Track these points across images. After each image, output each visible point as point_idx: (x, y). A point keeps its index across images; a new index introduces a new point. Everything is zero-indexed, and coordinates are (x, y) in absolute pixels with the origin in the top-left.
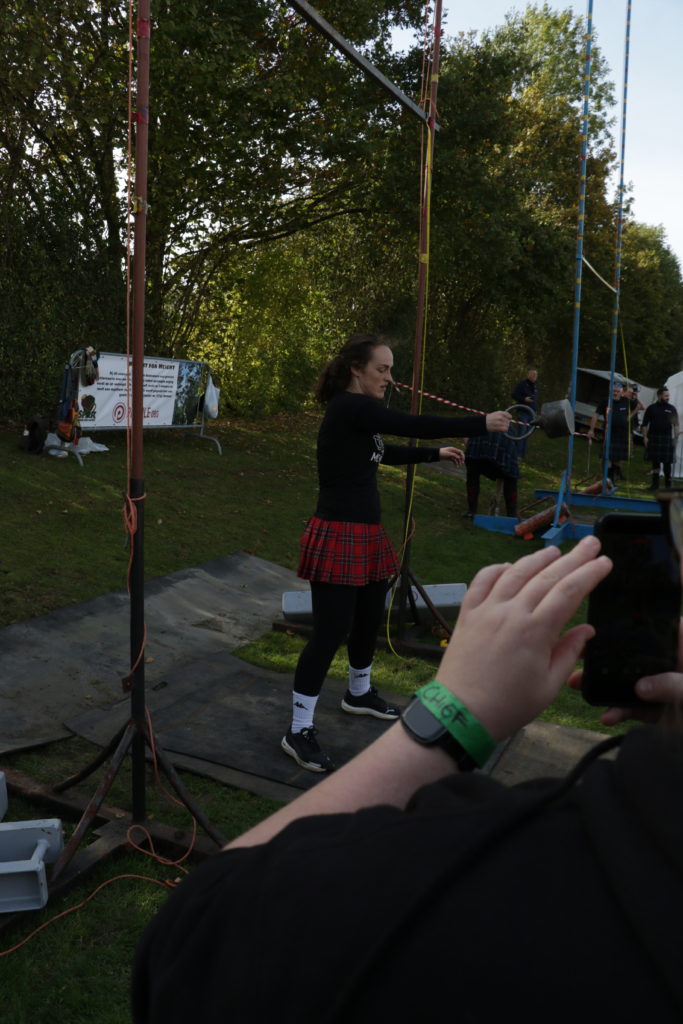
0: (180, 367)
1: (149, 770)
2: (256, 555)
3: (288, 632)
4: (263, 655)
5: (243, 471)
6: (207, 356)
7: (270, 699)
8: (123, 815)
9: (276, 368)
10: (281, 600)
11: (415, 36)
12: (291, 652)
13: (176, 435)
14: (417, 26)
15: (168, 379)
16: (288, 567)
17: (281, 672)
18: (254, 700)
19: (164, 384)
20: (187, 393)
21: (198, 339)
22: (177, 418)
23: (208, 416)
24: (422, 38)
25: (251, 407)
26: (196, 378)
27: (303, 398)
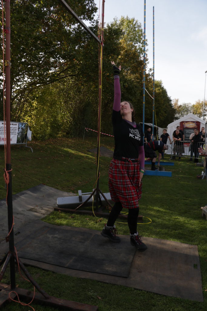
0: (19, 124)
1: (16, 266)
2: (46, 185)
3: (60, 211)
4: (52, 220)
5: (41, 158)
6: (27, 121)
7: (56, 235)
8: (7, 287)
9: (49, 125)
10: (56, 200)
11: (90, 23)
12: (61, 218)
13: (18, 146)
14: (90, 20)
15: (15, 129)
16: (57, 189)
17: (58, 225)
18: (50, 236)
19: (14, 130)
20: (21, 133)
21: (24, 116)
22: (18, 141)
23: (28, 140)
24: (92, 24)
25: (41, 137)
26: (24, 128)
27: (57, 134)
